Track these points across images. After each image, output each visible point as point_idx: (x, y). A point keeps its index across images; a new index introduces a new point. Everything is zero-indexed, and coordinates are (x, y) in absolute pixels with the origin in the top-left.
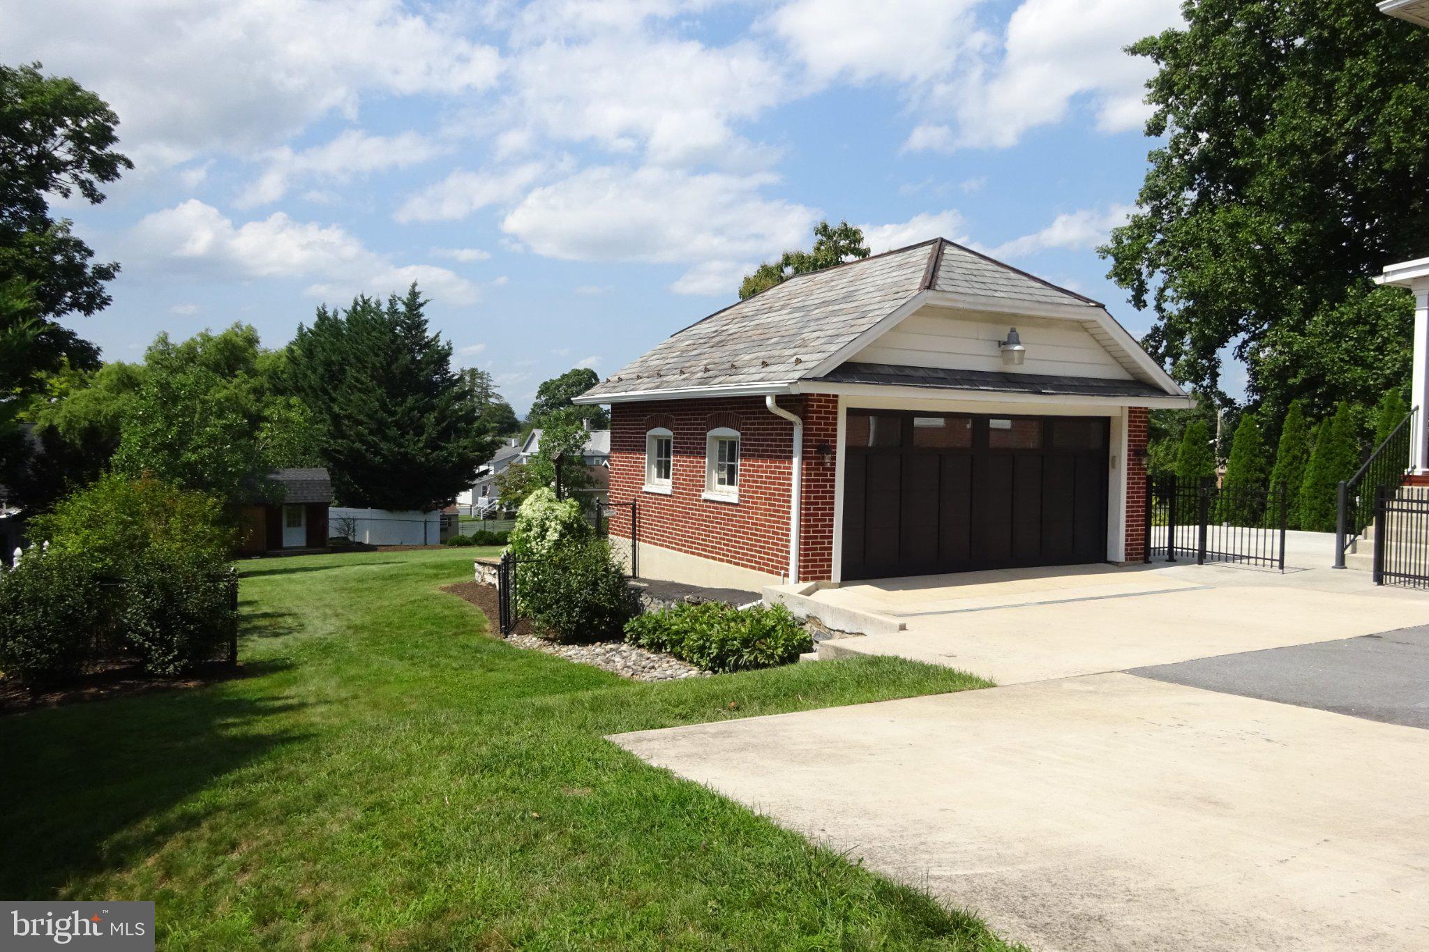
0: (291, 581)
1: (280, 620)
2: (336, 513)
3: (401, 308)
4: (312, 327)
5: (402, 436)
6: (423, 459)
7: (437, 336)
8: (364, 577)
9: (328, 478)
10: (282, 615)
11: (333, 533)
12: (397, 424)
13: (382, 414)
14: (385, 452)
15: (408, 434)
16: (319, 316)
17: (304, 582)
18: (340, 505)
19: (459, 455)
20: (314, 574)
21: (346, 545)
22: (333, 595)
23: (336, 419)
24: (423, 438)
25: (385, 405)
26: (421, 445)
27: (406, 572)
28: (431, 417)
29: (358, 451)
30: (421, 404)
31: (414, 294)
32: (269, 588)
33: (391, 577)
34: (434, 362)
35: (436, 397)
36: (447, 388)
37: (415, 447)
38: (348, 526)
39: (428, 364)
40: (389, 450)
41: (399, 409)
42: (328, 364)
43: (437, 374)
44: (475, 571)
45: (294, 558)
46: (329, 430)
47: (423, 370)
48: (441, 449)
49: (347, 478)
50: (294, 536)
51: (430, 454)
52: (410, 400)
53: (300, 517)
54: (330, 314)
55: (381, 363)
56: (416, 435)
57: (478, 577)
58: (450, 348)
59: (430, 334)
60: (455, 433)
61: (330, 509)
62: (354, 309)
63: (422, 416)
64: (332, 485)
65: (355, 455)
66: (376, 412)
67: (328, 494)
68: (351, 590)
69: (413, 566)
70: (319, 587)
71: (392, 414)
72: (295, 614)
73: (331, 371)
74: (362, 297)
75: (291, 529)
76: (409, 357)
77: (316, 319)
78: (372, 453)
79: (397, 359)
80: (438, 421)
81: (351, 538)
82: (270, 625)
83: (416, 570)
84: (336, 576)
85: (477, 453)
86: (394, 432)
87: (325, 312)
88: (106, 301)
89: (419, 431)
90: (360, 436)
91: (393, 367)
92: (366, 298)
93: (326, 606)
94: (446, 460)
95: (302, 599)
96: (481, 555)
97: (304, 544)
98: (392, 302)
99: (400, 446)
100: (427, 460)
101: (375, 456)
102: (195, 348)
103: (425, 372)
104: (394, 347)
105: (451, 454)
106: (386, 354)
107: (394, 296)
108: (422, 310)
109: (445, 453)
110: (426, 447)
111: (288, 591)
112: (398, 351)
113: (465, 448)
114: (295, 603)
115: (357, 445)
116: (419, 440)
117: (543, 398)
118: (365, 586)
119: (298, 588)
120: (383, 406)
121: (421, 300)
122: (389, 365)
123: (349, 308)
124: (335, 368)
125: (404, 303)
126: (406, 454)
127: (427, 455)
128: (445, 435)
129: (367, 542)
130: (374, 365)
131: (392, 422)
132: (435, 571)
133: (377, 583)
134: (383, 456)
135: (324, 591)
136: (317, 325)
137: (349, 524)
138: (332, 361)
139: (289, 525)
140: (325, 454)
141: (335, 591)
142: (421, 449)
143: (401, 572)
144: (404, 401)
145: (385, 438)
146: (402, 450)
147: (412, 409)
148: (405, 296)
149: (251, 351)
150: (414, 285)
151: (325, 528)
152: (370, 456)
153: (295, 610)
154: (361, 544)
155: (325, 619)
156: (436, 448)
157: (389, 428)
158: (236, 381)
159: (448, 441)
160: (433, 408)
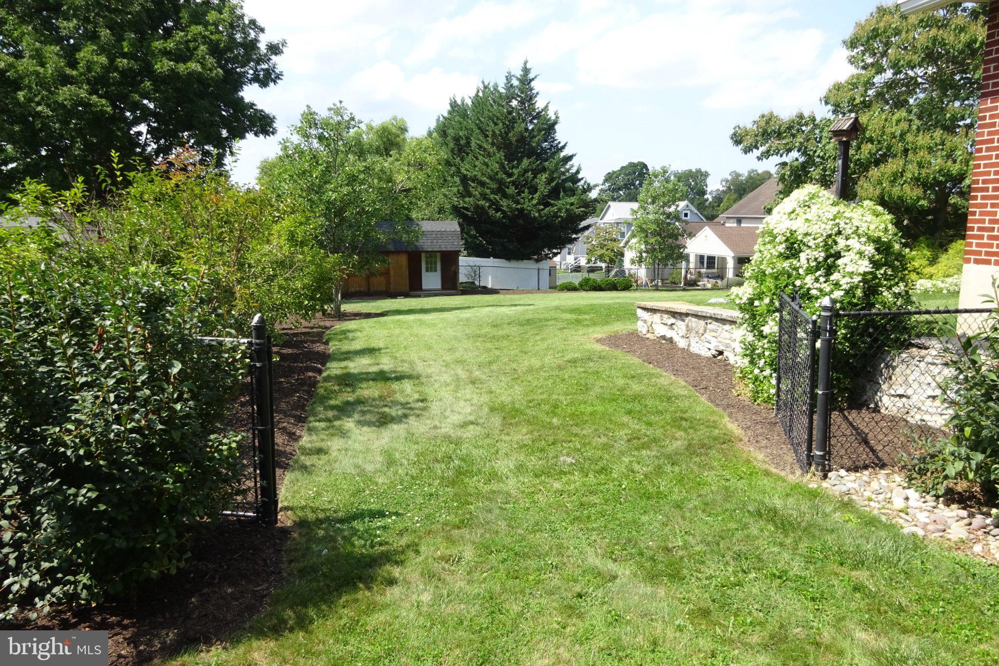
0: (421, 323)
1: (395, 386)
2: (465, 262)
3: (515, 83)
4: (446, 115)
5: (519, 194)
6: (537, 215)
7: (547, 106)
8: (499, 322)
9: (459, 229)
10: (400, 378)
11: (462, 278)
12: (513, 183)
13: (501, 175)
14: (505, 209)
15: (523, 192)
16: (451, 105)
17: (434, 325)
18: (469, 255)
19: (567, 210)
20: (446, 315)
21: (472, 289)
22: (468, 344)
23: (464, 180)
24: (536, 196)
25: (504, 167)
26: (535, 202)
27: (541, 316)
28: (544, 177)
29: (482, 207)
30: (534, 166)
31: (526, 71)
32: (397, 331)
33: (529, 322)
34: (544, 129)
35: (546, 160)
36: (555, 153)
37: (530, 204)
38: (475, 272)
39: (540, 131)
40: (508, 206)
41: (515, 171)
42: (457, 139)
43: (546, 141)
44: (638, 319)
45: (431, 298)
46: (458, 190)
47: (535, 137)
48: (552, 205)
49: (473, 232)
50: (431, 279)
51: (543, 210)
52: (525, 162)
53: (436, 264)
54: (459, 102)
55: (500, 131)
56: (530, 193)
57: (641, 327)
58: (557, 117)
59: (540, 104)
60: (564, 192)
61: (460, 258)
62: (477, 95)
63: (535, 177)
64: (462, 239)
65: (479, 209)
66: (497, 173)
67: (458, 244)
68: (486, 338)
69: (548, 309)
70: (450, 332)
71: (510, 175)
72: (418, 377)
73: (460, 145)
74: (483, 82)
75: (429, 274)
76: (523, 125)
77: (449, 108)
78: (494, 209)
79: (513, 128)
80: (550, 181)
81: (477, 283)
82: (381, 398)
83: (553, 314)
84: (468, 320)
85: (582, 209)
86: (511, 190)
87: (455, 102)
88: (278, 77)
89: (534, 190)
90: (484, 197)
91: (510, 135)
92: (486, 84)
93: (458, 362)
94: (556, 216)
95: (430, 348)
96: (651, 299)
97: (439, 286)
98: (508, 78)
99: (518, 203)
100: (540, 216)
101: (497, 212)
102: (361, 135)
103: (537, 139)
104: (510, 117)
105: (560, 210)
106: (504, 124)
107: (509, 73)
108: (533, 84)
109: (555, 209)
110: (539, 204)
111: (417, 335)
112: (513, 121)
113: (572, 204)
114: (422, 354)
115: (482, 202)
116: (532, 198)
117: (607, 185)
118: (501, 333)
119: (427, 332)
120: (502, 167)
121: (531, 76)
122: (507, 134)
123: (473, 94)
124: (463, 142)
125: (518, 79)
126: (522, 209)
127: (539, 211)
128: (555, 193)
129: (490, 286)
130: (493, 132)
131: (509, 183)
132: (574, 316)
133: (514, 330)
134: (503, 212)
135: (456, 338)
136: (450, 113)
137: (476, 271)
138: (460, 137)
139: (427, 271)
140: (457, 211)
141: (468, 338)
142: (535, 205)
143: (536, 316)
144: (519, 164)
145: (505, 196)
146: (519, 206)
147: (526, 171)
148: (519, 73)
149: (402, 137)
150: (526, 63)
151: (456, 274)
152: (492, 212)
153: (420, 368)
154: (485, 287)
155: (457, 389)
156: (547, 205)
157: (508, 188)
158: (390, 159)
159: (558, 198)
160: (544, 170)
